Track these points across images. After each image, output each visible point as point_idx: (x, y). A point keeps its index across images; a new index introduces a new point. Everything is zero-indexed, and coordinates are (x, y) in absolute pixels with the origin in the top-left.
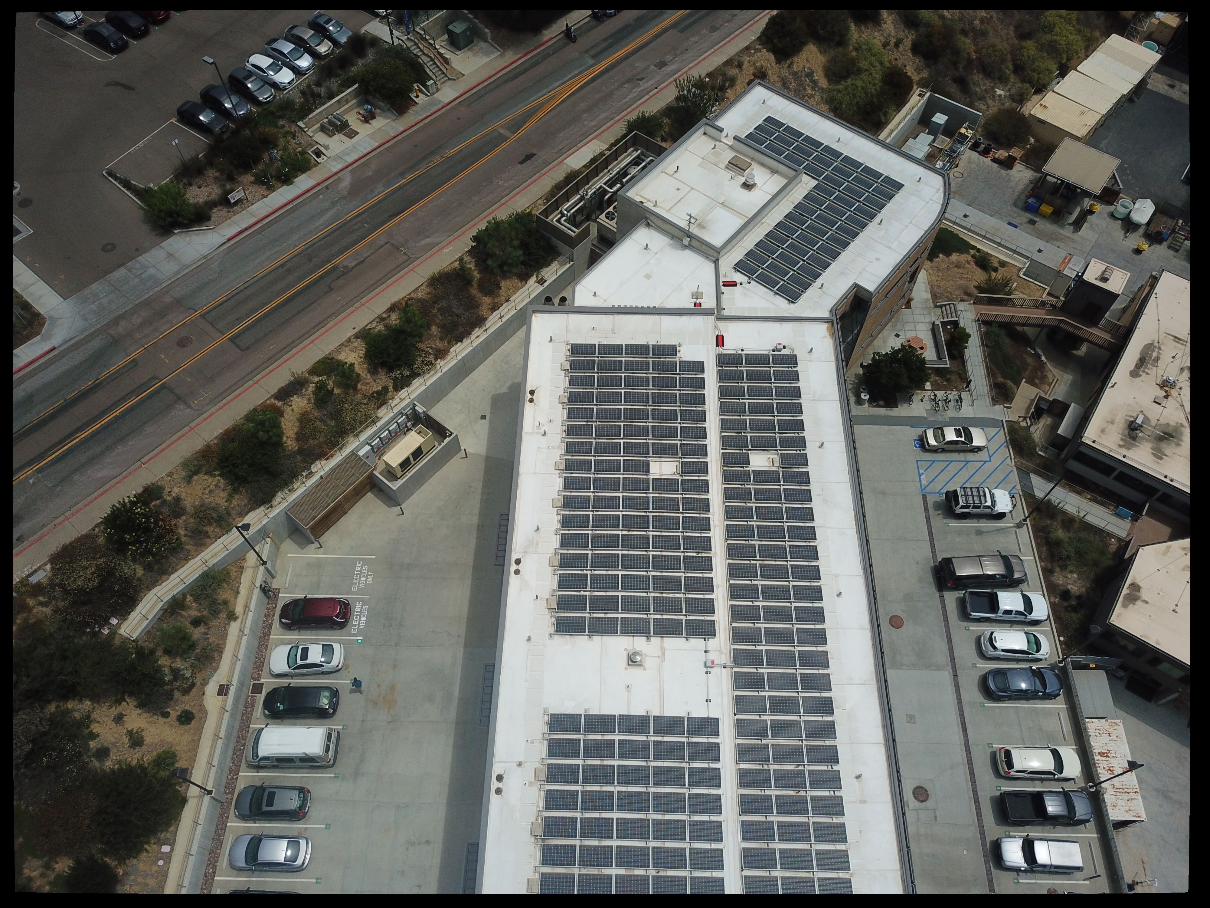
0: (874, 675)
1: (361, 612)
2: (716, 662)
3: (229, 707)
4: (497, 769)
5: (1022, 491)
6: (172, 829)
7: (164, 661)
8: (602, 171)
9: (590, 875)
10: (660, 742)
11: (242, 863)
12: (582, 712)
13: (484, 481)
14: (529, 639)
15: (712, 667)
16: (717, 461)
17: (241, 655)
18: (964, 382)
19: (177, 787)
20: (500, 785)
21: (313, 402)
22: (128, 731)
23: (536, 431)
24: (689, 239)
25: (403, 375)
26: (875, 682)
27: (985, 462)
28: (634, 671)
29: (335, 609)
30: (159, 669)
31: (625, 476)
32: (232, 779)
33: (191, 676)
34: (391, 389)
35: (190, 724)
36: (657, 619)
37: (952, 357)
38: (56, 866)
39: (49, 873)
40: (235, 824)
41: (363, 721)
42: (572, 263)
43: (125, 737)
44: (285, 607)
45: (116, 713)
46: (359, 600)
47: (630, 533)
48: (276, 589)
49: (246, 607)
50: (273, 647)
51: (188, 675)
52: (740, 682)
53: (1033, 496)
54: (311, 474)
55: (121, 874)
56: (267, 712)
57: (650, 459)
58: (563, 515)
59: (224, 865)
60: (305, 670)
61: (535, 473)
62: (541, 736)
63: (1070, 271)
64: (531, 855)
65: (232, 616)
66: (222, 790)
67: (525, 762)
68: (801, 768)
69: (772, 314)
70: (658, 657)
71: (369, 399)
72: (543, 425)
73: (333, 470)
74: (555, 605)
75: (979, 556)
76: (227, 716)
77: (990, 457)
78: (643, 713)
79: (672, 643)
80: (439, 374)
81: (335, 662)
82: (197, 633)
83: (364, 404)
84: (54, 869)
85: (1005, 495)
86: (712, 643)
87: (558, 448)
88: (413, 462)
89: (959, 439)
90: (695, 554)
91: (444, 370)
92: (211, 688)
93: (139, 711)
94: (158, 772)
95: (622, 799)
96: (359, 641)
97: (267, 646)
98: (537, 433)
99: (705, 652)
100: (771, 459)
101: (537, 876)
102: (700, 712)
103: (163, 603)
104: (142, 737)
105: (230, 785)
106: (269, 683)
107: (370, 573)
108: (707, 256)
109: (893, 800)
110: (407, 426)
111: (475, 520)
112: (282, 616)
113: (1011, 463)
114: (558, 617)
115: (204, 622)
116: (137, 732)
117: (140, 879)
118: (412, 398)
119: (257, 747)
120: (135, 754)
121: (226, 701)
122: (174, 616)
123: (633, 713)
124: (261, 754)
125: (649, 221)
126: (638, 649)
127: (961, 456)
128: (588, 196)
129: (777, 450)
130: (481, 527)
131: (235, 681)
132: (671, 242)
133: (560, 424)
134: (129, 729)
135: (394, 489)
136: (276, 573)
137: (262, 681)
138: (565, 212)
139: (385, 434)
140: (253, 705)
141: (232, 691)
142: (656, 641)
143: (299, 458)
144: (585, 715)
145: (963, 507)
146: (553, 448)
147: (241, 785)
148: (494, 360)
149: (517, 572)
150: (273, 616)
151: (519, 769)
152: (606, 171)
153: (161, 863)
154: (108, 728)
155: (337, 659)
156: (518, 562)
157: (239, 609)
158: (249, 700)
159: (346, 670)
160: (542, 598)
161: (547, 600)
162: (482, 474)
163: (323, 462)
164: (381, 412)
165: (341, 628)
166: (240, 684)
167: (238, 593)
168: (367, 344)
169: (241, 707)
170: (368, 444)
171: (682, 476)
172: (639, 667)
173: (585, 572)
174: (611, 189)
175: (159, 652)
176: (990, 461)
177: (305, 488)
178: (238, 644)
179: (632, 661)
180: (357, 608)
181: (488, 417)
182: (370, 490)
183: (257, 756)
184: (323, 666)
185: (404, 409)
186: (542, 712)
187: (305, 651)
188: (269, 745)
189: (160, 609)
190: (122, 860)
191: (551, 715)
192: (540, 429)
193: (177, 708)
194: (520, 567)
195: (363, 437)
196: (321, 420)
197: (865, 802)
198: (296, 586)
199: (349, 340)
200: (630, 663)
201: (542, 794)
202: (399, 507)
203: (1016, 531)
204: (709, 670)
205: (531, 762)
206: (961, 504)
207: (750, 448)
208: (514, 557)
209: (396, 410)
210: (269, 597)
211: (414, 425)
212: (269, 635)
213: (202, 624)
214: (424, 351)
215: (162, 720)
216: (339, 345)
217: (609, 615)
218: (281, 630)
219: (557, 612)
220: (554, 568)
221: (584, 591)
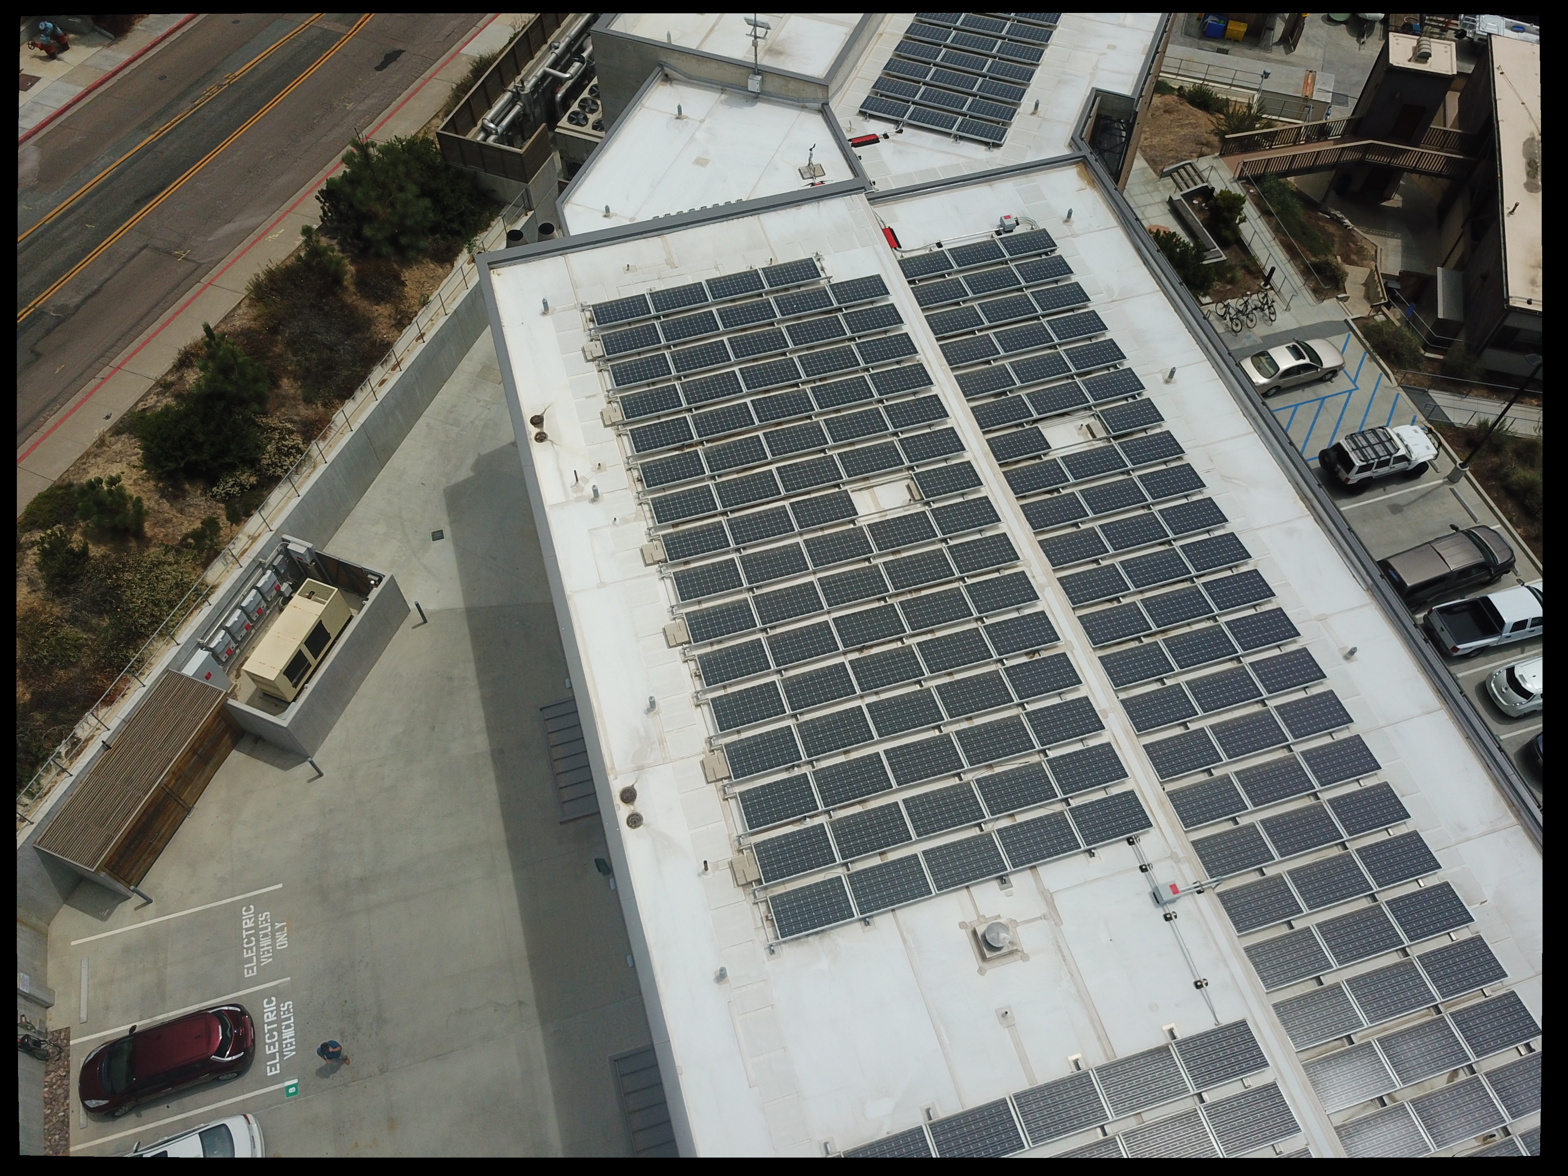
1: (279, 1021)
2: (1181, 887)
5: (1431, 422)
8: (538, 48)
12: (920, 1120)
13: (478, 660)
14: (721, 976)
15: (1173, 901)
16: (986, 455)
18: (1257, 278)
21: (43, 585)
23: (573, 495)
24: (759, 78)
25: (242, 487)
26: (1513, 820)
27: (1350, 392)
28: (1005, 971)
29: (211, 1037)
31: (807, 537)
34: (223, 521)
36: (1006, 828)
37: (1224, 244)
42: (530, 213)
44: (89, 1069)
46: (266, 994)
47: (866, 653)
48: (59, 1032)
52: (1242, 913)
53: (1451, 425)
54: (77, 747)
57: (847, 487)
58: (700, 657)
61: (602, 585)
63: (1321, 94)
68: (1465, 1076)
69: (966, 172)
70: (1044, 917)
71: (178, 552)
72: (586, 481)
73: (130, 722)
74: (754, 871)
75: (1428, 543)
77: (1354, 382)
78: (1065, 1071)
79: (1062, 874)
80: (321, 468)
83: (170, 564)
85: (1416, 431)
86: (1150, 843)
87: (636, 519)
88: (314, 662)
89: (1301, 362)
90: (1024, 659)
91: (330, 459)
96: (292, 1090)
98: (578, 500)
99: (1143, 869)
100: (1085, 428)
102: (1195, 1020)
107: (278, 925)
108: (801, 104)
110: (280, 594)
111: (481, 742)
112: (85, 1095)
113: (1391, 384)
114: (773, 899)
118: (275, 526)
123: (1043, 1078)
125: (667, 70)
126: (989, 912)
127: (1308, 394)
128: (527, 91)
129: (1089, 408)
130: (499, 755)
132: (723, 96)
133: (623, 468)
135: (285, 724)
136: (51, 993)
138: (492, 126)
139: (234, 618)
142: (1021, 880)
143: (37, 716)
144: (932, 1127)
145: (1362, 469)
146: (625, 521)
148: (428, 425)
149: (635, 821)
150: (69, 1097)
152: (545, 47)
156: (629, 796)
160: (716, 866)
161: (731, 865)
162: (467, 645)
163: (103, 712)
164: (213, 574)
165: (240, 1074)
168: (143, 438)
170: (201, 646)
171: (927, 504)
172: (1011, 958)
173: (797, 772)
174: (565, 72)
176: (1357, 388)
177: (70, 780)
179: (990, 949)
180: (268, 1012)
181: (447, 533)
182: (234, 745)
185: (261, 554)
192: (582, 490)
194: (639, 806)
195: (185, 634)
196: (73, 620)
198: (107, 1008)
199: (101, 443)
200: (988, 955)
202: (307, 764)
203: (1452, 490)
204: (1170, 909)
206: (1358, 463)
207: (1036, 416)
208: (617, 786)
209: (246, 561)
211: (295, 588)
214: (275, 429)
216: (82, 457)
217: (892, 856)
218: (93, 1125)
219: (766, 888)
220: (720, 784)
221: (811, 817)
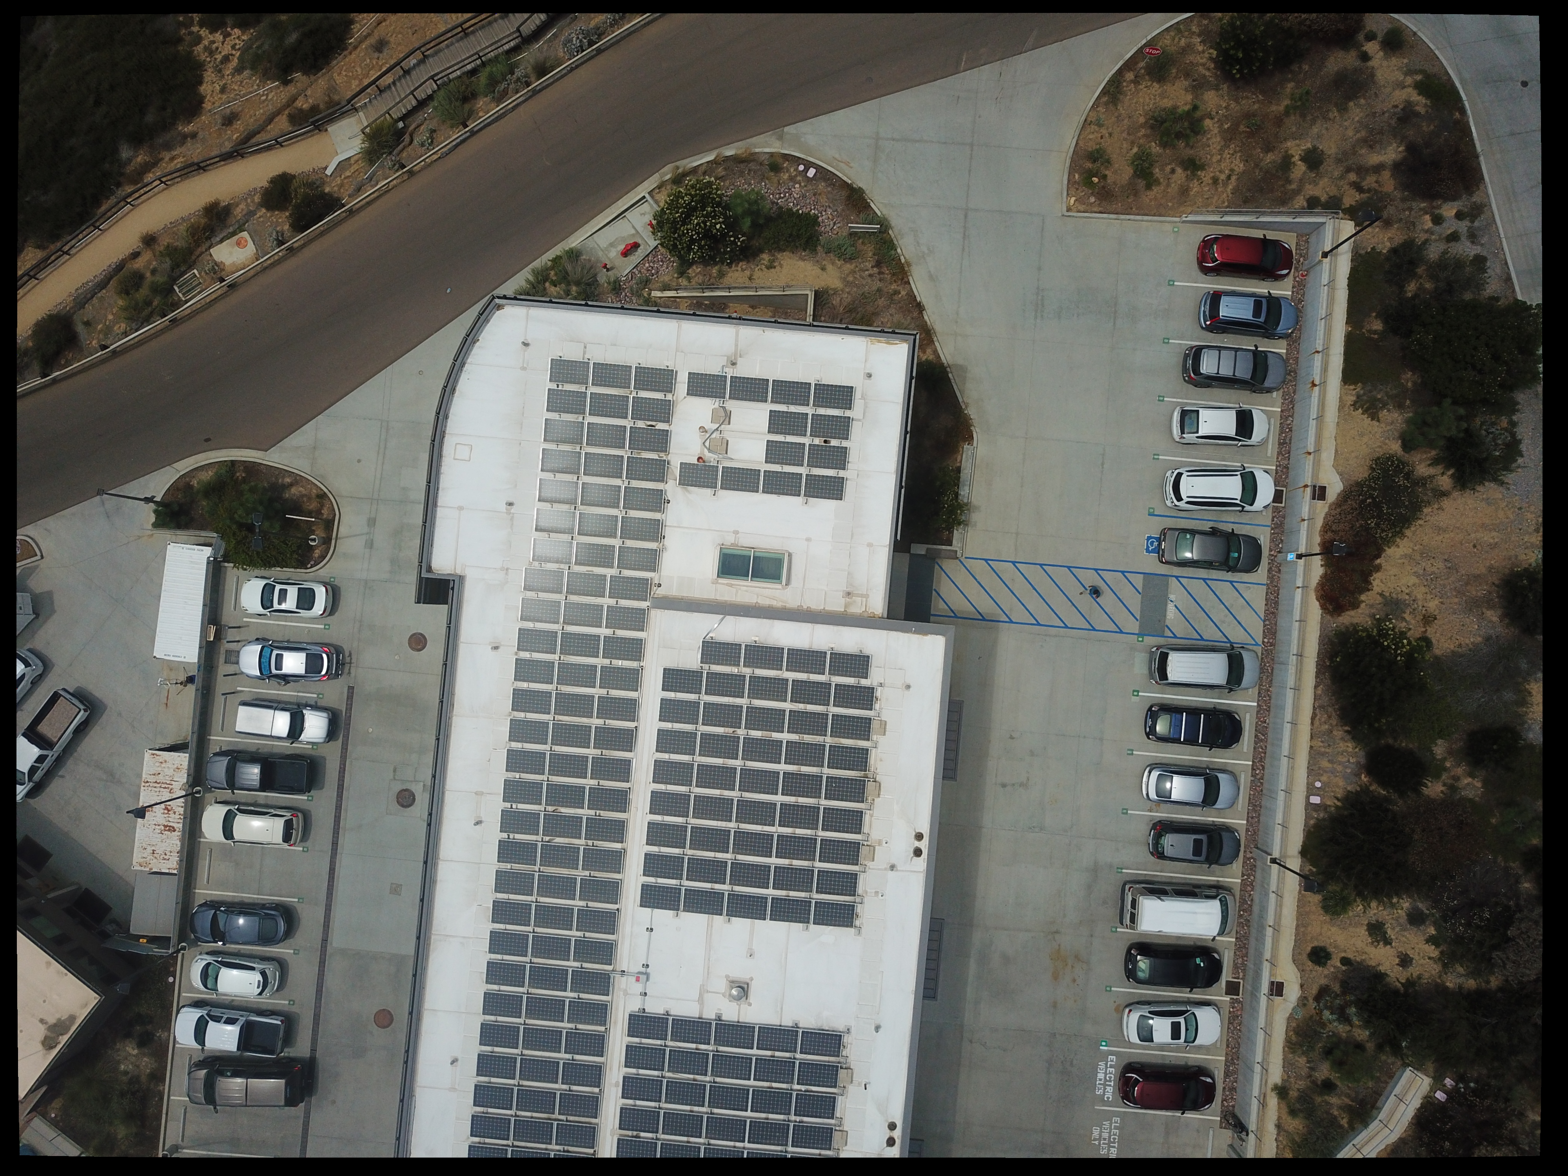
0: (432, 947)
1: (1105, 1085)
2: (634, 979)
3: (1266, 967)
4: (921, 864)
6: (1312, 822)
7: (1362, 1034)
9: (813, 734)
10: (716, 882)
11: (1221, 776)
12: (812, 926)
14: (877, 1028)
15: (639, 973)
17: (1260, 1035)
19: (1314, 870)
20: (917, 844)
22: (1390, 944)
26: (433, 937)
28: (740, 974)
29: (1141, 1092)
30: (1367, 1024)
32: (1249, 876)
33: (1321, 1011)
35: (1313, 948)
36: (705, 1044)
38: (1443, 788)
39: (1450, 781)
40: (1238, 822)
41: (1092, 936)
43: (1393, 937)
44: (1210, 1099)
45: (1411, 969)
46: (1109, 1103)
48: (1226, 1127)
49: (1263, 1104)
50: (1219, 1043)
51: (1327, 1014)
52: (606, 952)
55: (1363, 776)
56: (1216, 955)
59: (1243, 776)
60: (1172, 1008)
62: (866, 900)
64: (881, 760)
65: (1282, 1091)
66: (1259, 864)
67: (885, 869)
68: (547, 838)
70: (708, 992)
74: (842, 1073)
75: (246, 1106)
76: (1267, 955)
78: (734, 919)
79: (688, 1009)
81: (1135, 1017)
82: (1324, 1071)
84: (1444, 785)
86: (634, 1005)
90: (642, 1134)
92: (1293, 993)
93: (1382, 969)
94: (1342, 890)
95: (770, 816)
96: (1104, 1044)
97: (1228, 1046)
99: (646, 994)
101: (874, 737)
102: (663, 916)
103: (1379, 1118)
104: (1370, 935)
105: (1250, 869)
106: (1218, 993)
107: (1097, 1143)
109: (443, 793)
112: (1213, 1087)
114: (838, 1056)
115: (1317, 1086)
116: (1378, 942)
117: (1339, 768)
119: (1222, 912)
120: (1375, 914)
121: (1271, 974)
122: (1361, 1097)
123: (748, 921)
124: (1216, 904)
126: (734, 1005)
131: (1263, 1000)
134: (1389, 946)
137: (1227, 998)
140: (1236, 967)
141: (1265, 988)
142: (709, 1014)
144: (808, 922)
147: (1237, 866)
149: (892, 1126)
150: (1224, 1088)
151: (893, 861)
153: (1318, 784)
154: (1417, 950)
155: (1132, 1021)
156: (890, 1142)
157: (1273, 1101)
158: (1241, 975)
159: (1119, 1006)
160: (859, 1084)
161: (852, 1082)
165: (1130, 1064)
166: (1256, 996)
167: (1278, 1126)
169: (1250, 965)
172: (734, 979)
173: (798, 1119)
175: (1370, 1046)
178: (1266, 1052)
179: (742, 988)
180: (1110, 1092)
183: (1220, 900)
184: (1150, 1012)
186: (863, 930)
187: (1176, 1034)
188: (1208, 914)
189: (1381, 1109)
190: (1365, 790)
191: (851, 926)
193: (1332, 970)
194: (887, 1134)
197: (476, 793)
198: (1198, 1132)
200: (746, 986)
201: (866, 829)
204: (643, 970)
205: (879, 869)
208: (895, 1150)
210: (1235, 1116)
212: (1226, 1061)
213: (1319, 1083)
215: (1350, 955)
217: (769, 1053)
218: (1211, 1067)
219: (839, 1063)
220: (841, 1128)
221: (801, 1090)
